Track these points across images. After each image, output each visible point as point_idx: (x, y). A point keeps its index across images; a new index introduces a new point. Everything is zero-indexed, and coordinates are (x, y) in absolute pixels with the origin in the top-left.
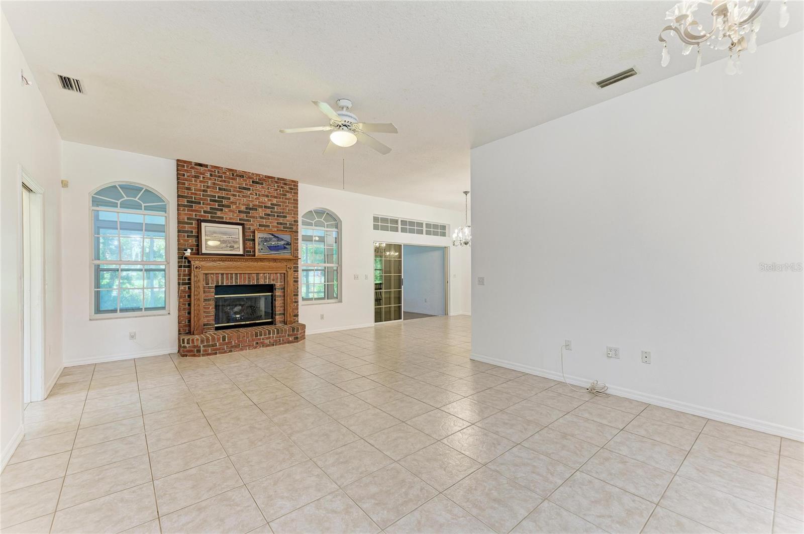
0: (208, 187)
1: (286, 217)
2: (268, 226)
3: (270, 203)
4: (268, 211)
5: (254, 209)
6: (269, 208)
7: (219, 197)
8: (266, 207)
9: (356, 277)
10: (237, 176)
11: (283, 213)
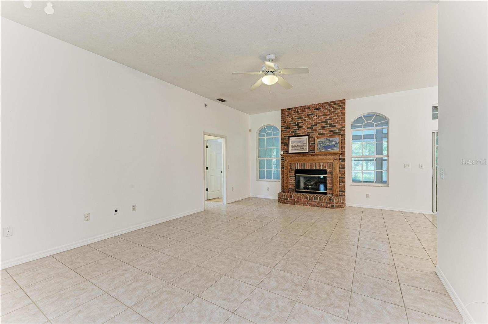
0: (293, 119)
1: (336, 126)
2: (324, 134)
3: (325, 119)
4: (324, 125)
5: (315, 125)
6: (324, 122)
7: (298, 123)
8: (322, 122)
9: (406, 166)
10: (306, 109)
11: (334, 123)
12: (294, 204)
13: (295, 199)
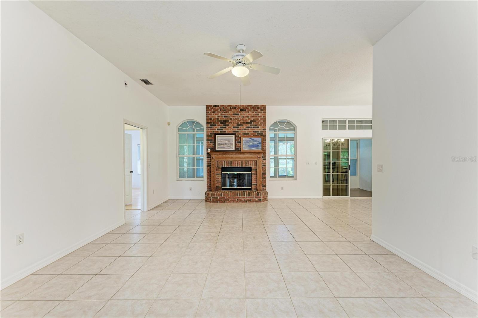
0: (219, 117)
1: (259, 127)
2: (249, 134)
3: (250, 120)
4: (249, 125)
5: (241, 125)
6: (249, 123)
7: (224, 121)
8: (247, 123)
9: (307, 163)
10: (232, 108)
11: (257, 125)
12: (225, 202)
13: (225, 197)
